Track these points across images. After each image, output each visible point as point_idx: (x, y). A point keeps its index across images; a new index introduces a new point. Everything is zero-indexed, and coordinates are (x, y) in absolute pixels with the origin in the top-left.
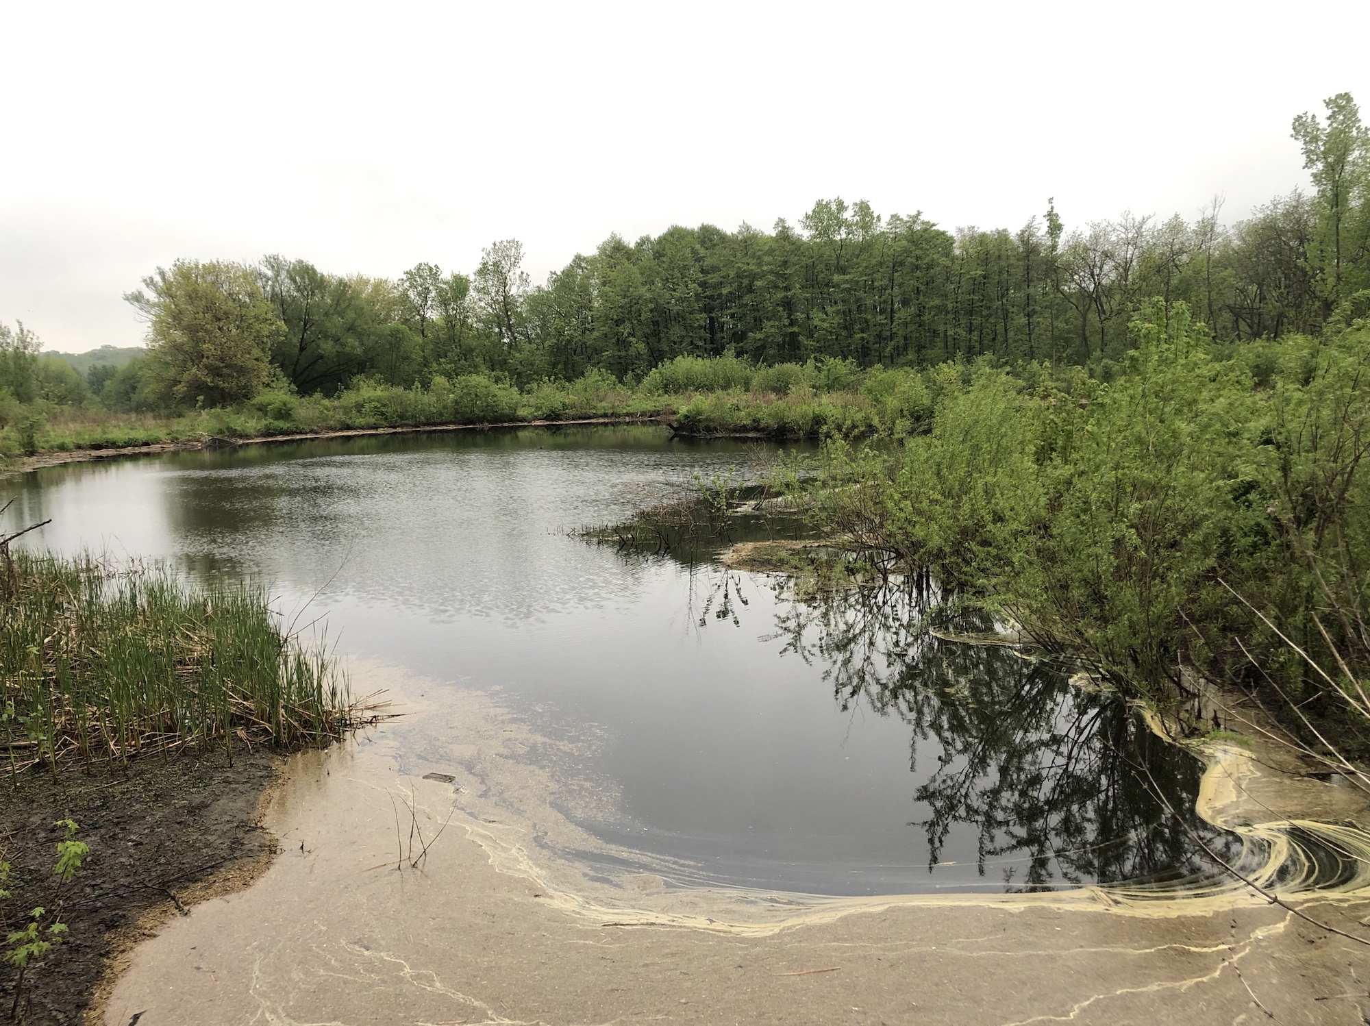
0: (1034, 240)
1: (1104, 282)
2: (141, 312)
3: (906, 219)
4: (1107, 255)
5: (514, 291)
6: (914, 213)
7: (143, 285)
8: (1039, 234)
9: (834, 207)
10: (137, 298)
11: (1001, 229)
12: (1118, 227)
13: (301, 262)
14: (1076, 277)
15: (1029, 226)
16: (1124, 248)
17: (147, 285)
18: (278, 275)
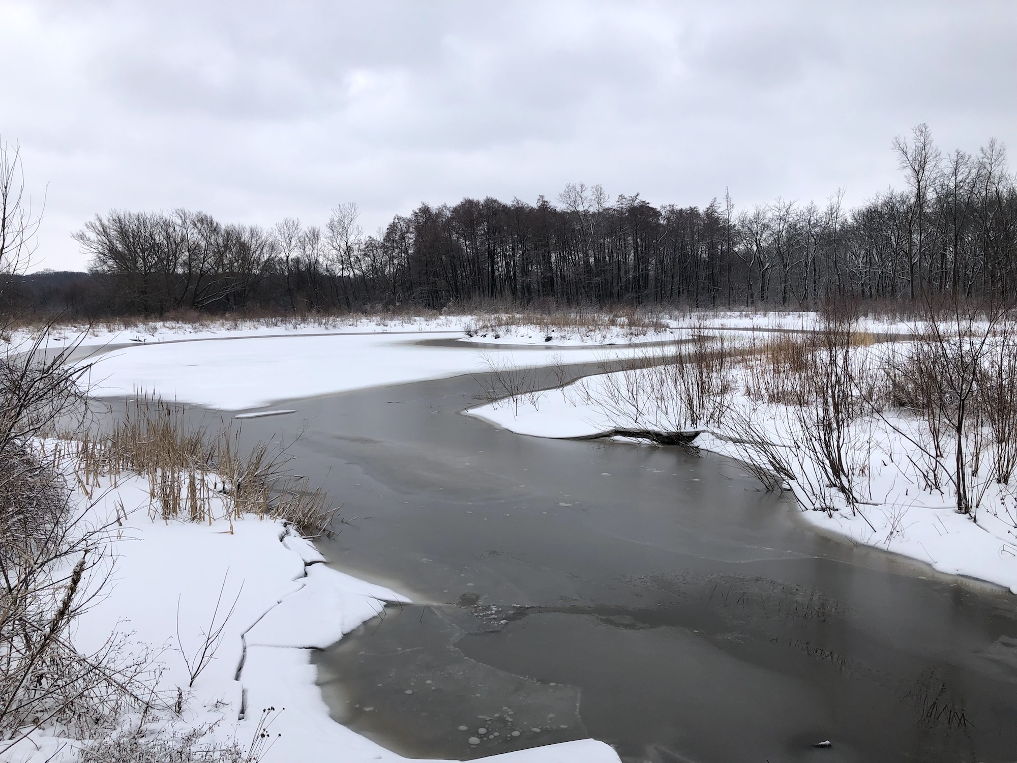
0: (716, 215)
1: (763, 244)
2: (84, 246)
3: (628, 198)
4: (766, 227)
5: (352, 239)
6: (634, 195)
7: (86, 228)
8: (719, 211)
9: (578, 189)
10: (82, 237)
11: (693, 207)
12: (773, 208)
13: (201, 213)
14: (745, 241)
15: (712, 206)
16: (778, 222)
17: (88, 227)
18: (184, 222)
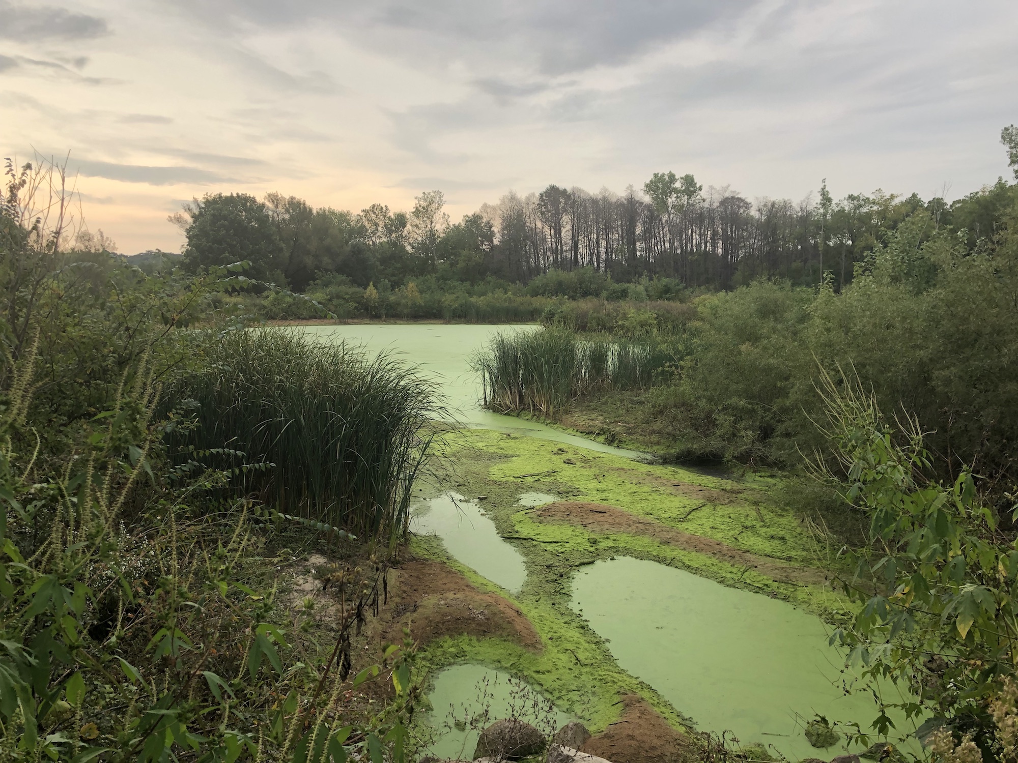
0: (810, 208)
5: (439, 227)
7: (183, 210)
8: (814, 204)
9: (667, 178)
10: (179, 220)
11: (786, 199)
13: (292, 198)
14: (839, 236)
15: (808, 198)
18: (277, 207)
